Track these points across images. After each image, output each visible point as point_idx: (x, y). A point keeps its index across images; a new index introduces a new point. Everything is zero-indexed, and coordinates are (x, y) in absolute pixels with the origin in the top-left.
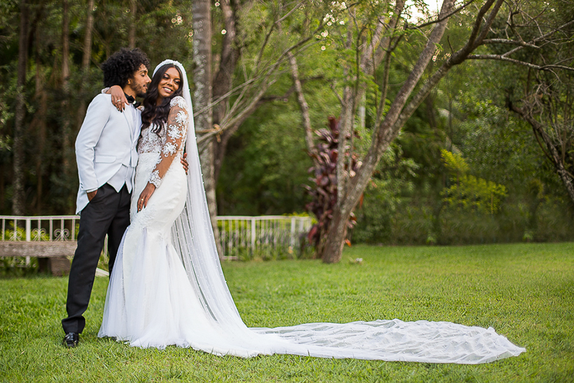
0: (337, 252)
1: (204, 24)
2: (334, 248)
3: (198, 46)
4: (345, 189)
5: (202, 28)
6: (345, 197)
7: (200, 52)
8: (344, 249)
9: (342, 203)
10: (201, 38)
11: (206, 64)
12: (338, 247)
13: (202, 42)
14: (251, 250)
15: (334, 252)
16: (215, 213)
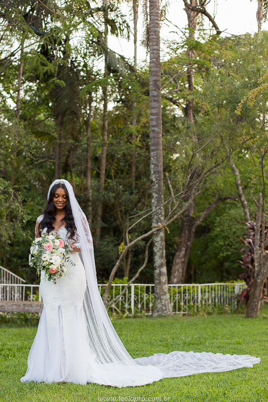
0: (255, 310)
1: (157, 154)
2: (253, 307)
3: (154, 168)
4: (260, 265)
5: (155, 156)
6: (260, 271)
7: (155, 173)
8: (260, 309)
9: (258, 275)
10: (155, 163)
11: (159, 180)
12: (256, 306)
13: (156, 165)
14: (198, 307)
15: (253, 309)
16: (167, 282)
